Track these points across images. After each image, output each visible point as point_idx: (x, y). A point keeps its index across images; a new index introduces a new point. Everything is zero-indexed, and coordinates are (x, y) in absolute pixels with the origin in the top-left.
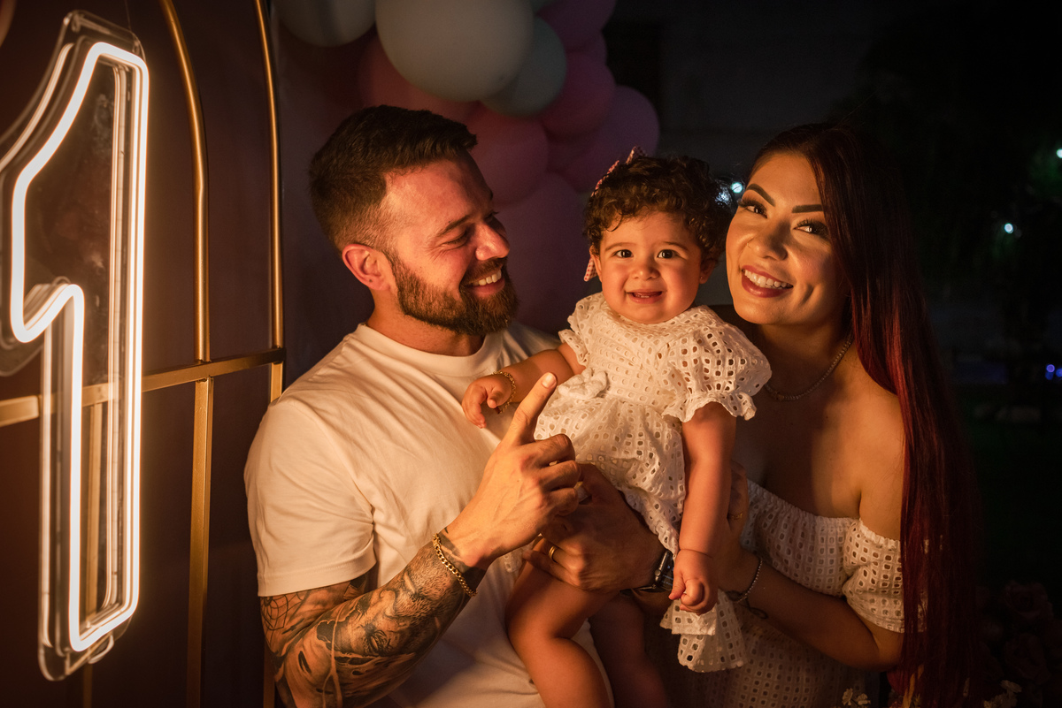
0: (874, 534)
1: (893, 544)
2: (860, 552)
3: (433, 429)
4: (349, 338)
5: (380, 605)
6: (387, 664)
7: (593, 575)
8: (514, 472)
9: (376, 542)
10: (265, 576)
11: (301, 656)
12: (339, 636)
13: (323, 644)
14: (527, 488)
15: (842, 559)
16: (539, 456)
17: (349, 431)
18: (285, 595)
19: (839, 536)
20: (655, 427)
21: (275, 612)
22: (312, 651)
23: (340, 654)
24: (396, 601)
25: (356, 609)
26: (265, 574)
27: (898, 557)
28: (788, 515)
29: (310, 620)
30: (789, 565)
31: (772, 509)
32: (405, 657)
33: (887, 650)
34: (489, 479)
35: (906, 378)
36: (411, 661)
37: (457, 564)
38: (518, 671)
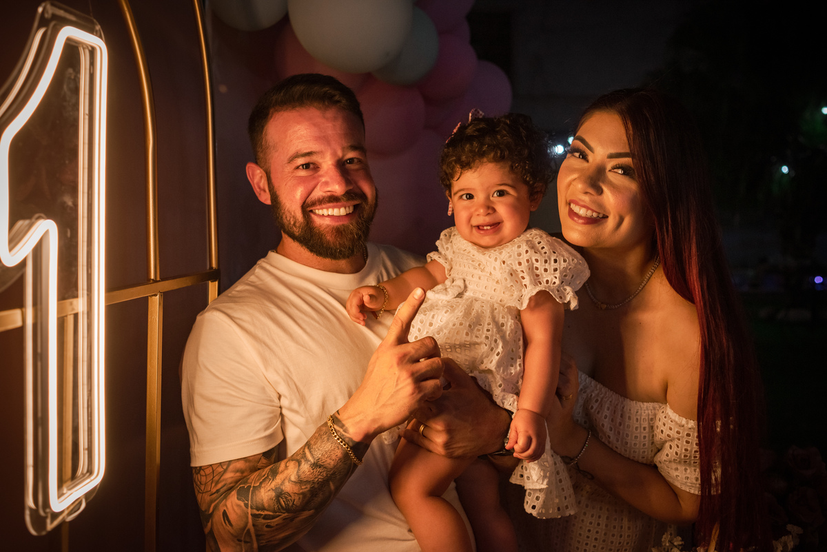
0: (677, 416)
1: (692, 424)
2: (667, 430)
3: (327, 332)
4: (262, 262)
5: (286, 472)
6: (292, 519)
7: (455, 446)
8: (392, 366)
9: (283, 421)
10: (195, 450)
11: (225, 514)
12: (254, 498)
13: (242, 504)
14: (402, 379)
15: (653, 436)
16: (411, 354)
17: (259, 334)
18: (211, 465)
19: (650, 417)
20: (501, 318)
21: (203, 479)
22: (233, 509)
23: (255, 512)
24: (299, 470)
25: (268, 476)
26: (195, 449)
27: (696, 434)
28: (610, 400)
29: (232, 485)
30: (611, 440)
31: (598, 395)
32: (306, 514)
33: (689, 509)
34: (372, 372)
35: (702, 291)
36: (311, 517)
37: (347, 440)
38: (399, 522)
